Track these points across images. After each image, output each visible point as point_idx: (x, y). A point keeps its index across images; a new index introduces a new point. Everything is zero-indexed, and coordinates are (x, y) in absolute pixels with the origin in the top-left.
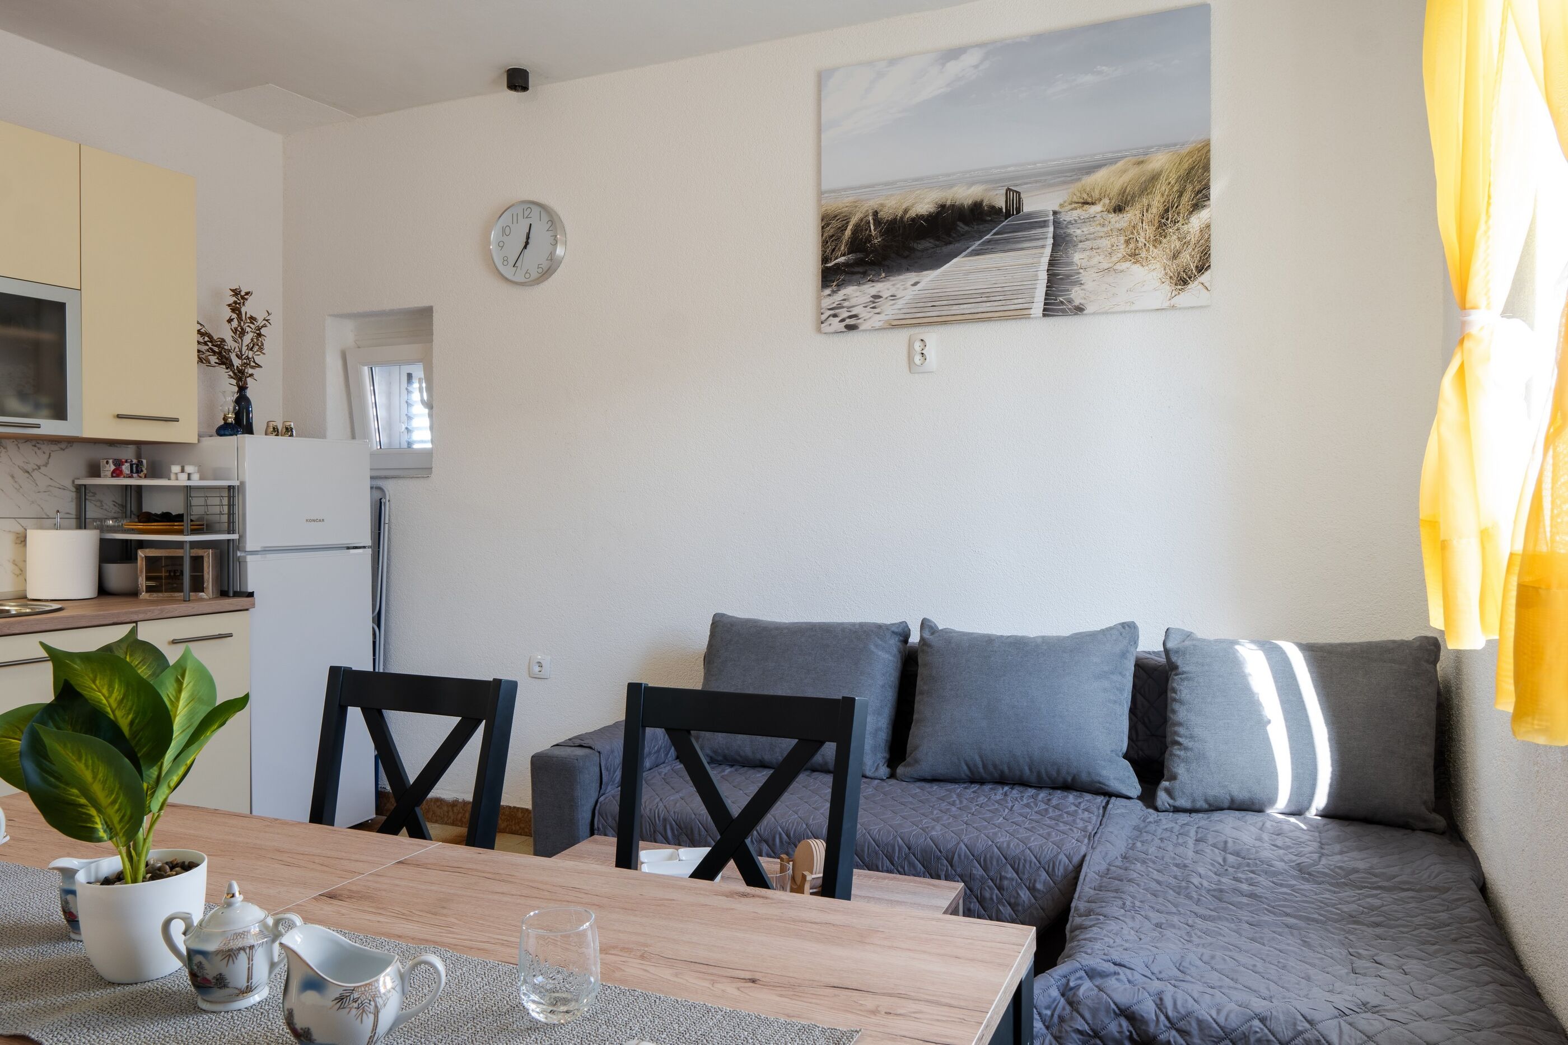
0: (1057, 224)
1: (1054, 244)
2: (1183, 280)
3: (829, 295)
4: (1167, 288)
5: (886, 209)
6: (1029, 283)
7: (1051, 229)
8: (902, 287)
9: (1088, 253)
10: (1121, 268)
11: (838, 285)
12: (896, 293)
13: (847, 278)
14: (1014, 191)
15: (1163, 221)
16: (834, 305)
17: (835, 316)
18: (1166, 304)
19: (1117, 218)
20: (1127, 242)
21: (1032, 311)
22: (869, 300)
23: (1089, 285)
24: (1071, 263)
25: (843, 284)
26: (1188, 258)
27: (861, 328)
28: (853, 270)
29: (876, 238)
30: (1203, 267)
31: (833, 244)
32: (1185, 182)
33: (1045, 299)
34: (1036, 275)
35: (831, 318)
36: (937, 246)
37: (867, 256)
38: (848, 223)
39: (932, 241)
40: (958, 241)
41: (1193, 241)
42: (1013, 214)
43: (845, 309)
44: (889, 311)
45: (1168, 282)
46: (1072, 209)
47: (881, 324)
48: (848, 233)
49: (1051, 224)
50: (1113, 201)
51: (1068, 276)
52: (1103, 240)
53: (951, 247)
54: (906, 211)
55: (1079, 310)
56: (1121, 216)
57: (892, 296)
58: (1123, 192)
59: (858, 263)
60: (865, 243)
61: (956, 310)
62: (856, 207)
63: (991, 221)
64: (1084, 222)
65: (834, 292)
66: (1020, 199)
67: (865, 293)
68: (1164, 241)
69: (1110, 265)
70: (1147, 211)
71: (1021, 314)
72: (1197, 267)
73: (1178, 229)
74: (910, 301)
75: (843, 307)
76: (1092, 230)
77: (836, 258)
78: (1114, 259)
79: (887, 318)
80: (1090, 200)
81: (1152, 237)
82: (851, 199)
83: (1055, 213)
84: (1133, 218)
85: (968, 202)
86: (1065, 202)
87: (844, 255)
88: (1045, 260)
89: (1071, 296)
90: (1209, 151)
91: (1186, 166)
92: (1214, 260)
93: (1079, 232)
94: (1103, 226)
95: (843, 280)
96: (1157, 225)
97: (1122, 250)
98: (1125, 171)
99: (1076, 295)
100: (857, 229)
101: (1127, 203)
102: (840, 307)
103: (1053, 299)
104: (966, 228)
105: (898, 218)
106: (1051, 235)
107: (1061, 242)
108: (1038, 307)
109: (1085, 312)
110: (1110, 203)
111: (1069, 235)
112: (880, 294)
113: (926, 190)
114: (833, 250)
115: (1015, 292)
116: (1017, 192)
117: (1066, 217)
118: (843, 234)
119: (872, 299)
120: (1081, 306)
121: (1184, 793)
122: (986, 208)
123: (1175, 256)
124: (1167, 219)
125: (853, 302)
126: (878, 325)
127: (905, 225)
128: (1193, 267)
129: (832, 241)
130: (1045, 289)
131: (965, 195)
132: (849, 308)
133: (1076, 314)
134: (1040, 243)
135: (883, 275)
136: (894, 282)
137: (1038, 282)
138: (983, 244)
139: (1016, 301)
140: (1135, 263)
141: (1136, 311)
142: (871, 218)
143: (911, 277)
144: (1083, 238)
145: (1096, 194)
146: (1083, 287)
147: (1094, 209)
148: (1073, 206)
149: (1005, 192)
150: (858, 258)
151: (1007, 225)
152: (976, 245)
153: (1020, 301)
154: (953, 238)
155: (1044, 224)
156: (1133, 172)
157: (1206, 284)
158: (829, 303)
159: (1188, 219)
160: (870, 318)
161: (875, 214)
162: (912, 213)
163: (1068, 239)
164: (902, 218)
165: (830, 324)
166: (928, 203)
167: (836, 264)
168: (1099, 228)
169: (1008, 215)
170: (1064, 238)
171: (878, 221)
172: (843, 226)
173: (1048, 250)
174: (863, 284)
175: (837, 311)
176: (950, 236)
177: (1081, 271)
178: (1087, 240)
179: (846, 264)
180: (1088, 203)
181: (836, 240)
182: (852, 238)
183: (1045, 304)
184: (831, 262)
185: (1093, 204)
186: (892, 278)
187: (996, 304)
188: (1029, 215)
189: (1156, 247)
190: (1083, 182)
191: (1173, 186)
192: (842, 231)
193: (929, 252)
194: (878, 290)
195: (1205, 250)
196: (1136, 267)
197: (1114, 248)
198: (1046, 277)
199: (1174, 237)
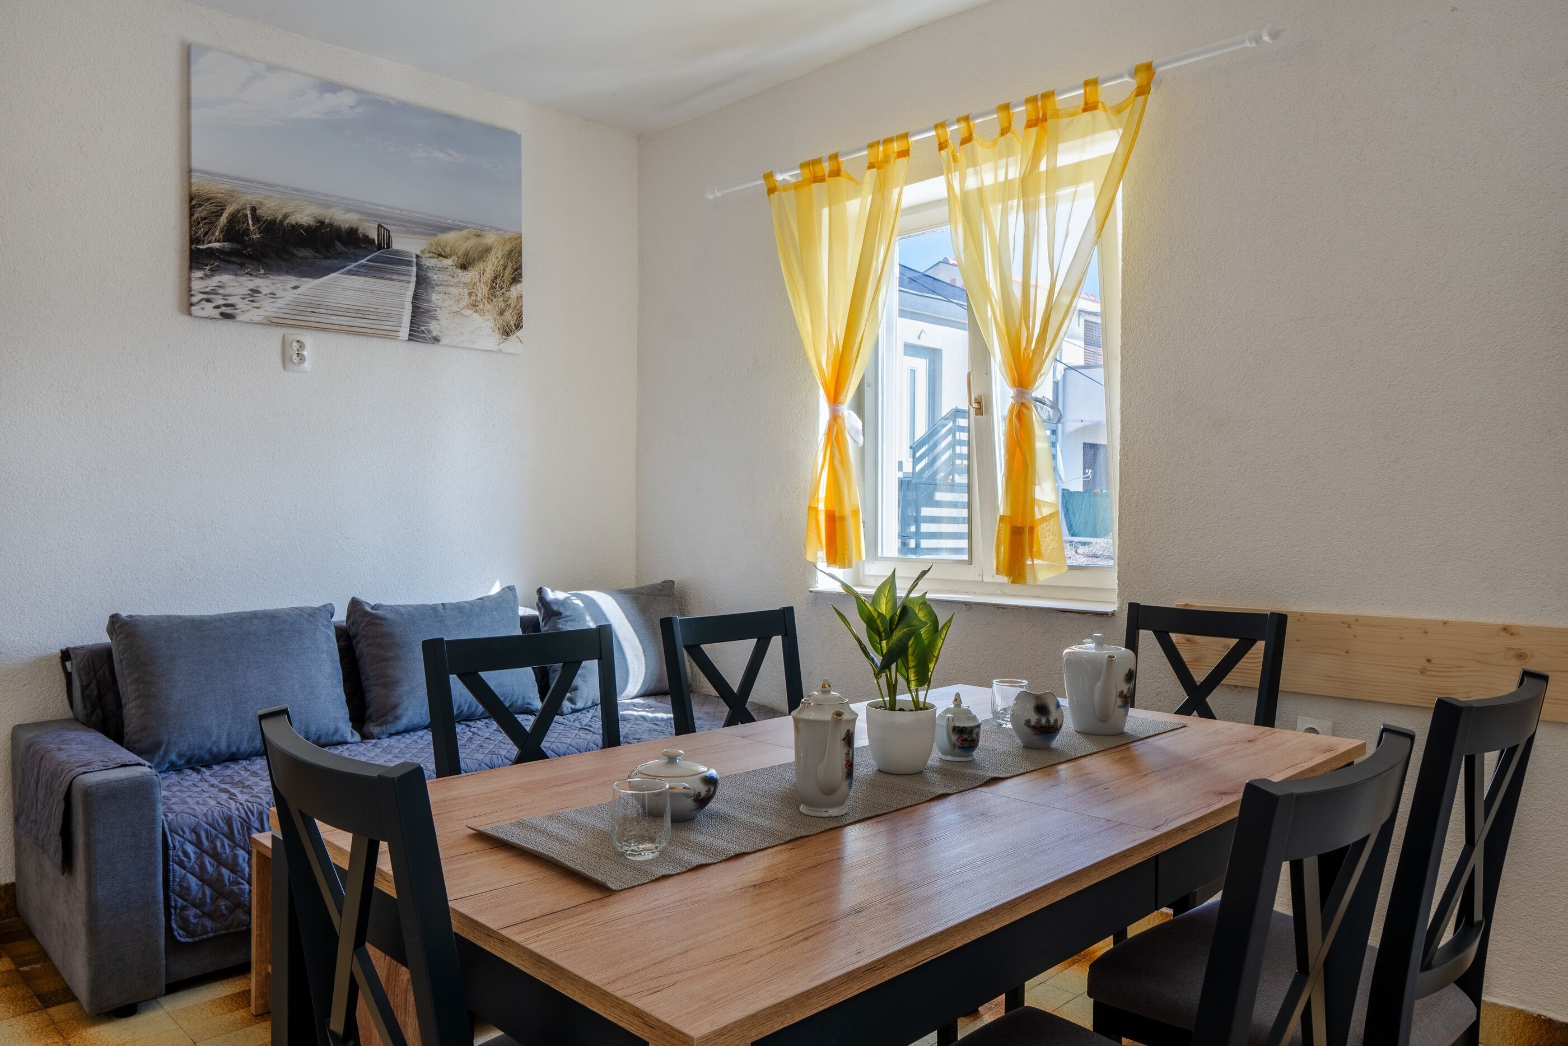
0: (419, 266)
1: (416, 282)
2: (507, 332)
3: (202, 278)
4: (497, 336)
5: (265, 209)
6: (398, 309)
7: (414, 269)
8: (282, 288)
9: (442, 296)
10: (465, 313)
11: (211, 270)
12: (275, 292)
13: (222, 265)
14: (385, 228)
15: (494, 285)
16: (208, 290)
17: (208, 301)
18: (495, 348)
19: (463, 274)
20: (470, 294)
21: (400, 334)
22: (247, 293)
23: (444, 322)
24: (430, 301)
25: (217, 270)
26: (509, 316)
27: (239, 318)
28: (228, 258)
29: (255, 234)
30: (518, 326)
31: (207, 226)
32: (507, 259)
33: (411, 326)
34: (403, 305)
35: (204, 302)
36: (316, 258)
37: (246, 247)
38: (223, 210)
39: (311, 251)
40: (336, 258)
41: (513, 305)
42: (384, 248)
43: (220, 296)
44: (268, 308)
45: (497, 332)
46: (431, 257)
47: (259, 318)
48: (223, 220)
49: (414, 264)
50: (460, 260)
51: (428, 311)
52: (453, 288)
53: (329, 262)
54: (286, 216)
55: (436, 340)
56: (465, 272)
57: (271, 294)
58: (466, 254)
59: (232, 253)
60: (243, 235)
61: (334, 319)
62: (232, 196)
63: (365, 248)
64: (439, 270)
65: (207, 276)
66: (389, 236)
67: (242, 285)
68: (494, 300)
69: (459, 309)
70: (483, 274)
71: (390, 335)
72: (515, 324)
73: (503, 294)
74: (290, 303)
75: (218, 294)
76: (445, 278)
77: (210, 242)
78: (461, 305)
79: (267, 314)
80: (443, 253)
81: (486, 295)
82: (227, 187)
83: (417, 256)
84: (474, 277)
85: (345, 226)
86: (425, 250)
87: (219, 241)
88: (410, 293)
89: (430, 328)
90: (521, 242)
91: (508, 248)
92: (524, 323)
93: (435, 277)
94: (453, 277)
95: (217, 266)
96: (490, 286)
97: (466, 300)
98: (468, 239)
99: (434, 327)
100: (233, 218)
101: (470, 264)
102: (213, 292)
103: (416, 328)
104: (344, 249)
105: (278, 221)
106: (414, 274)
107: (422, 281)
108: (404, 332)
109: (440, 343)
110: (458, 260)
111: (428, 278)
112: (259, 289)
113: (306, 203)
114: (206, 233)
115: (386, 315)
116: (387, 230)
117: (429, 262)
118: (218, 220)
119: (250, 292)
120: (438, 338)
121: (582, 698)
122: (361, 236)
123: (502, 313)
124: (496, 284)
125: (229, 290)
126: (257, 319)
127: (285, 229)
128: (512, 323)
129: (205, 223)
130: (410, 318)
131: (344, 218)
132: (225, 296)
133: (433, 343)
134: (406, 278)
135: (262, 271)
136: (273, 281)
137: (405, 310)
138: (359, 266)
139: (387, 323)
140: (475, 312)
141: (476, 350)
142: (248, 212)
143: (292, 280)
144: (439, 283)
145: (448, 250)
146: (439, 322)
147: (448, 262)
148: (431, 255)
149: (376, 226)
150: (234, 249)
151: (379, 256)
152: (352, 266)
153: (390, 323)
154: (332, 254)
155: (409, 263)
156: (472, 242)
157: (520, 339)
158: (202, 286)
159: (509, 288)
160: (248, 311)
161: (254, 210)
162: (292, 220)
163: (427, 280)
164: (281, 221)
165: (203, 309)
166: (308, 215)
167: (209, 248)
168: (450, 278)
169: (379, 247)
170: (424, 279)
171: (256, 219)
172: (217, 211)
173: (412, 286)
174: (241, 275)
175: (210, 296)
176: (328, 251)
177: (438, 309)
178: (442, 285)
179: (221, 251)
180: (442, 256)
181: (210, 223)
182: (228, 227)
183: (410, 330)
184: (203, 244)
185: (446, 257)
186: (271, 277)
187: (370, 321)
188: (397, 253)
189: (489, 303)
190: (439, 238)
191: (499, 261)
192: (216, 216)
193: (309, 260)
194: (257, 285)
195: (519, 313)
196: (476, 315)
197: (461, 297)
198: (411, 308)
199: (501, 299)
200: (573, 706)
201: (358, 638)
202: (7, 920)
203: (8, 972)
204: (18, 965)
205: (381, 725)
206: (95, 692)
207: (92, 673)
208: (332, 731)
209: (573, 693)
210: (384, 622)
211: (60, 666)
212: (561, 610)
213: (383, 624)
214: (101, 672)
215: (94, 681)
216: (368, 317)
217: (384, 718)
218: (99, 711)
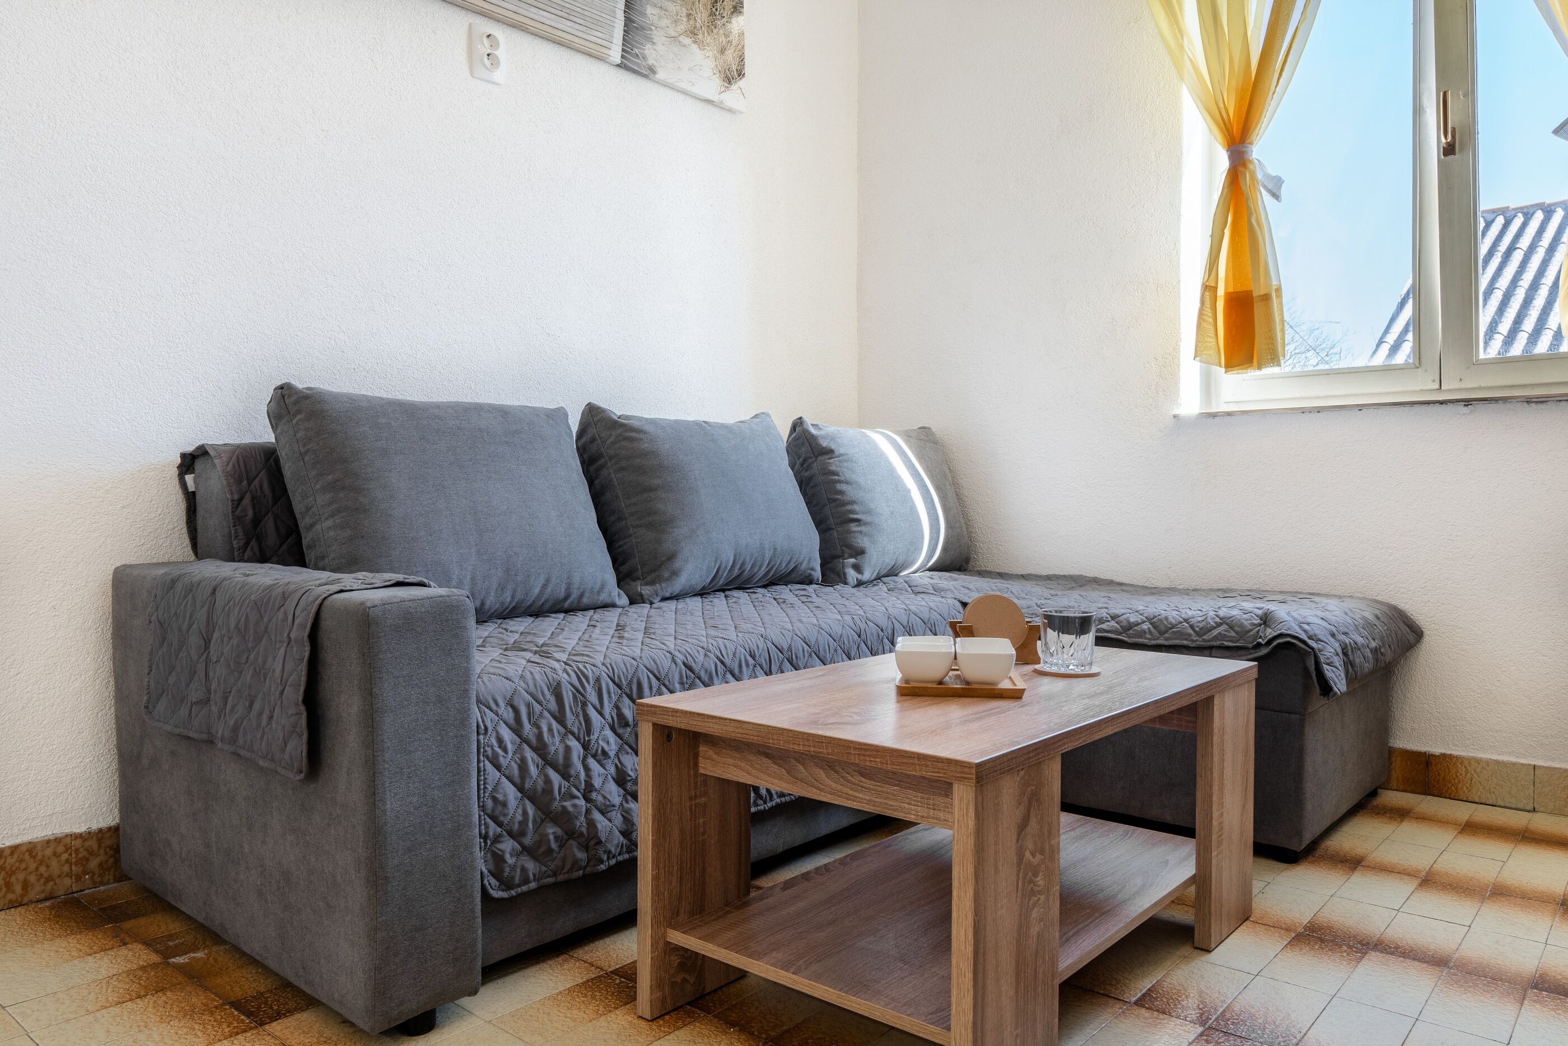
2: (728, 78)
4: (717, 82)
6: (608, 17)
9: (658, 10)
10: (684, 42)
15: (713, 10)
18: (717, 98)
20: (689, 15)
21: (611, 53)
23: (660, 48)
24: (644, 15)
26: (730, 58)
30: (740, 73)
33: (623, 44)
34: (614, 12)
41: (734, 43)
45: (717, 75)
51: (643, 28)
55: (652, 72)
61: (535, 13)
68: (715, 31)
69: (676, 34)
71: (599, 51)
72: (737, 70)
73: (724, 25)
78: (678, 29)
81: (706, 22)
89: (645, 53)
92: (747, 70)
96: (709, 11)
97: (684, 24)
99: (649, 53)
103: (629, 48)
108: (616, 52)
109: (656, 78)
120: (653, 67)
123: (723, 51)
124: (716, 10)
128: (734, 68)
130: (622, 32)
133: (649, 77)
137: (616, 20)
139: (596, 33)
140: (695, 42)
141: (695, 96)
146: (655, 47)
153: (600, 35)
157: (743, 91)
159: (731, 18)
177: (653, 28)
183: (623, 51)
187: (576, 26)
189: (709, 34)
195: (741, 56)
196: (694, 46)
197: (679, 17)
198: (623, 19)
199: (721, 31)
200: (860, 576)
201: (602, 461)
202: (102, 888)
203: (154, 966)
204: (167, 953)
205: (652, 583)
206: (250, 514)
207: (245, 482)
208: (598, 586)
209: (859, 557)
210: (642, 436)
211: (176, 481)
212: (833, 446)
213: (641, 439)
214: (256, 481)
215: (248, 496)
216: (574, 19)
217: (657, 573)
218: (253, 543)
